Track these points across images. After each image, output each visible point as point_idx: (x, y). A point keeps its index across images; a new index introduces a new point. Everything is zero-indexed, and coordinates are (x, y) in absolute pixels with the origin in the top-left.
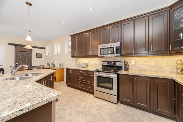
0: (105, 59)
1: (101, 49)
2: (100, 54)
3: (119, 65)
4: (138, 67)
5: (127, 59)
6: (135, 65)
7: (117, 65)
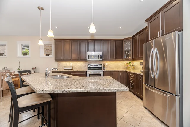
0: (89, 62)
1: (89, 55)
2: (89, 59)
3: (100, 66)
4: (109, 67)
5: (104, 62)
6: (108, 66)
7: (98, 66)
